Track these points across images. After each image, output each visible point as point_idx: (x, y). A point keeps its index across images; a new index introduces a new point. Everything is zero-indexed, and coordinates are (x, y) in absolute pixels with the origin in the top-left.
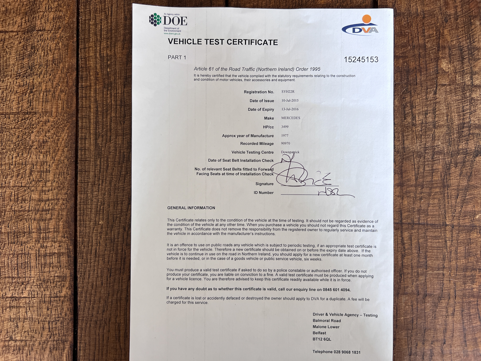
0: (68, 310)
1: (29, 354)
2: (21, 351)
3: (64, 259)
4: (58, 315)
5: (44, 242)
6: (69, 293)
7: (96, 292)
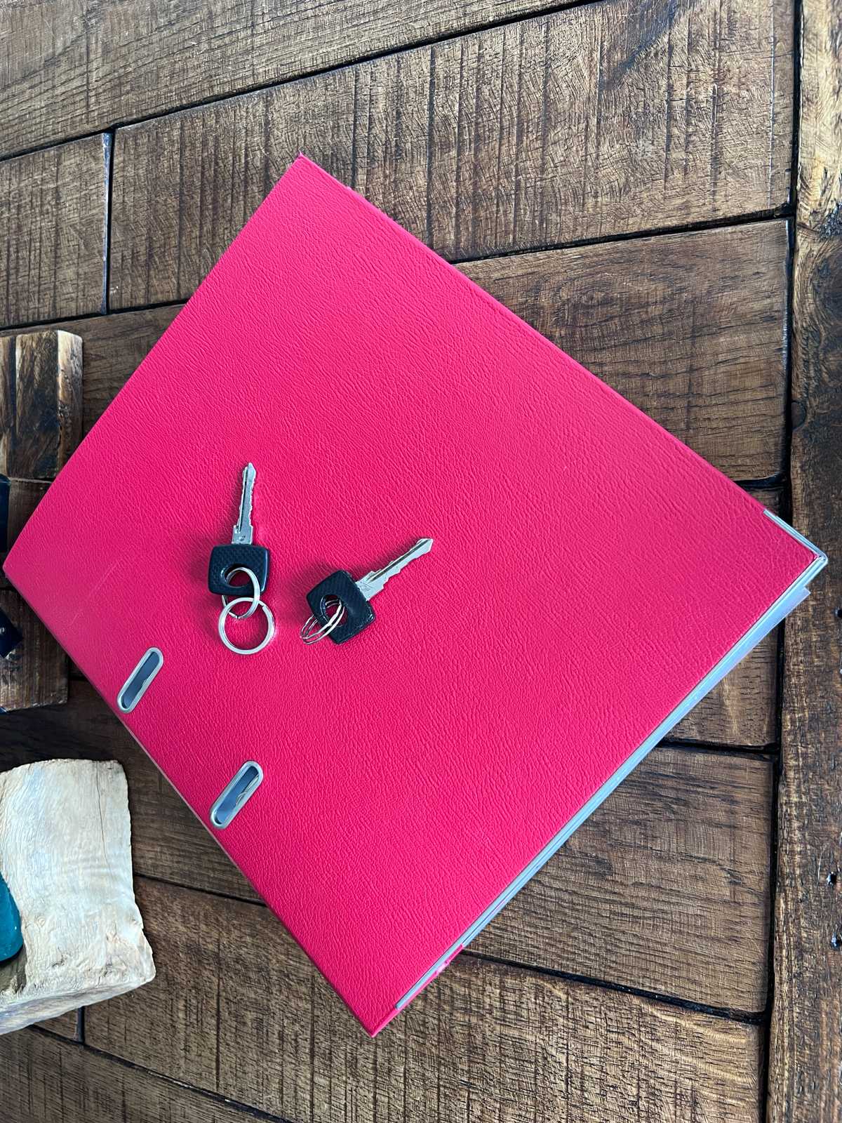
0: (587, 993)
1: (662, 1080)
2: (656, 1092)
3: (509, 981)
4: (596, 1012)
5: (483, 1008)
6: (561, 985)
7: (560, 942)
